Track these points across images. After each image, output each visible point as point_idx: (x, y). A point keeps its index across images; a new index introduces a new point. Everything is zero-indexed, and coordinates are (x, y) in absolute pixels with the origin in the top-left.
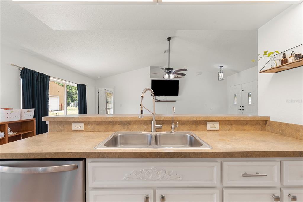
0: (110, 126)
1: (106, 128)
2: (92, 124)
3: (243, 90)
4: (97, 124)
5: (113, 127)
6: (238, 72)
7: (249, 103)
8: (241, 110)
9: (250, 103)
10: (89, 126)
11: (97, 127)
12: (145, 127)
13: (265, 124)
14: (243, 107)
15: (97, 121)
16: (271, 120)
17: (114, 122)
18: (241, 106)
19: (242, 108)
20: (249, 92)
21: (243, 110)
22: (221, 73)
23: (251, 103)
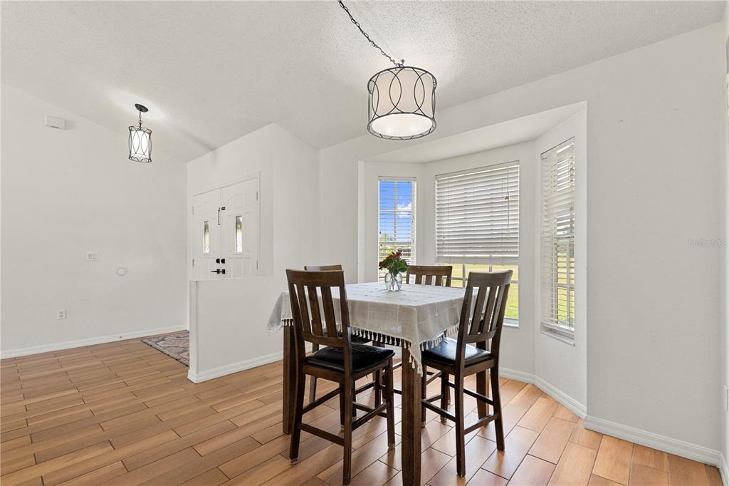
3: (223, 209)
6: (212, 149)
7: (238, 248)
8: (218, 271)
9: (240, 249)
18: (218, 261)
19: (221, 266)
20: (237, 213)
21: (224, 272)
22: (140, 133)
23: (241, 251)
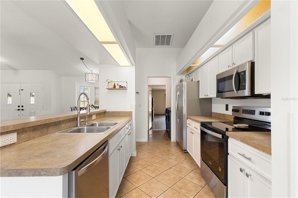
0: (45, 129)
1: (41, 132)
2: (26, 132)
3: (22, 90)
4: (33, 131)
5: (48, 130)
6: (15, 70)
7: (31, 103)
8: (19, 110)
10: (23, 136)
11: (32, 134)
12: (69, 124)
13: (105, 113)
14: (22, 106)
15: (33, 127)
16: (107, 111)
17: (49, 125)
18: (19, 107)
21: (22, 110)
